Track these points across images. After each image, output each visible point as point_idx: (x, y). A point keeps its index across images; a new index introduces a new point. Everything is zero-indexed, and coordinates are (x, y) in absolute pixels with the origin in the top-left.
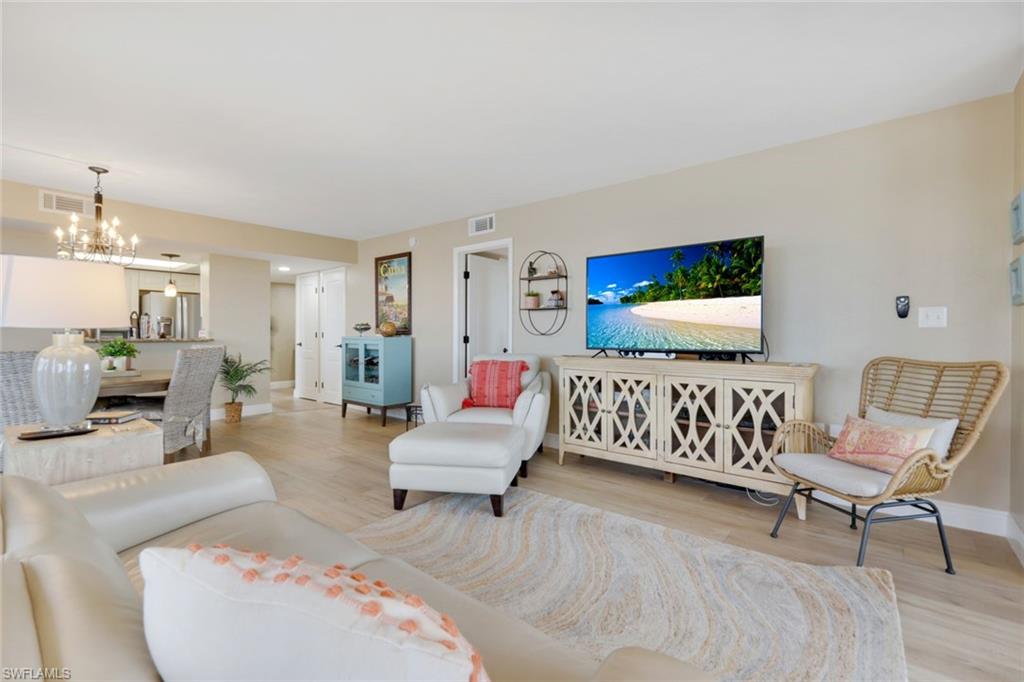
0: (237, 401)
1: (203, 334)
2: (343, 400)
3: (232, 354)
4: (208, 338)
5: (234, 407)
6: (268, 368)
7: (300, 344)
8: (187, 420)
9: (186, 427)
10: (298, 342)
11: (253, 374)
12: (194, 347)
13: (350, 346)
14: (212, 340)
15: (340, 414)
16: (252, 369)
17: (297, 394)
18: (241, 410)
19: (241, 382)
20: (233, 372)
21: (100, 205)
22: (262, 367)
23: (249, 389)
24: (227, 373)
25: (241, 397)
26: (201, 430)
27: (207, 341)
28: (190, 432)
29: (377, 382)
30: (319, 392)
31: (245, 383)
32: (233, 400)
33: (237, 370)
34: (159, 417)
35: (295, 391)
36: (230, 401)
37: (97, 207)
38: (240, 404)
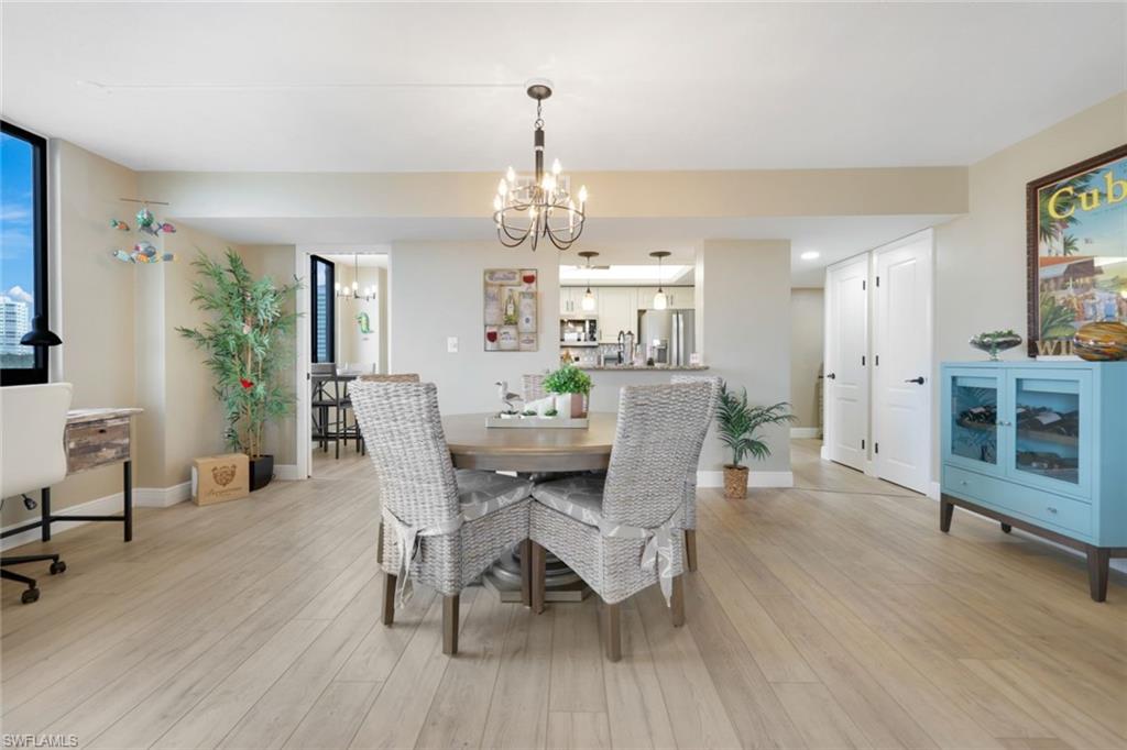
0: (740, 464)
1: (696, 359)
2: (944, 496)
3: (734, 389)
4: (701, 365)
5: (735, 471)
6: (789, 417)
7: (833, 376)
8: (644, 534)
9: (643, 548)
10: (827, 372)
11: (764, 425)
12: (676, 379)
13: (960, 383)
14: (707, 368)
15: (937, 521)
16: (764, 416)
17: (828, 452)
18: (746, 480)
19: (746, 435)
20: (736, 419)
21: (541, 148)
22: (778, 413)
23: (757, 447)
24: (726, 419)
25: (747, 460)
26: (670, 560)
27: (700, 369)
28: (648, 562)
29: (1074, 479)
30: (869, 458)
31: (752, 437)
32: (735, 462)
33: (741, 415)
34: (595, 523)
35: (824, 449)
36: (731, 462)
37: (537, 152)
38: (745, 469)
